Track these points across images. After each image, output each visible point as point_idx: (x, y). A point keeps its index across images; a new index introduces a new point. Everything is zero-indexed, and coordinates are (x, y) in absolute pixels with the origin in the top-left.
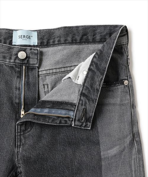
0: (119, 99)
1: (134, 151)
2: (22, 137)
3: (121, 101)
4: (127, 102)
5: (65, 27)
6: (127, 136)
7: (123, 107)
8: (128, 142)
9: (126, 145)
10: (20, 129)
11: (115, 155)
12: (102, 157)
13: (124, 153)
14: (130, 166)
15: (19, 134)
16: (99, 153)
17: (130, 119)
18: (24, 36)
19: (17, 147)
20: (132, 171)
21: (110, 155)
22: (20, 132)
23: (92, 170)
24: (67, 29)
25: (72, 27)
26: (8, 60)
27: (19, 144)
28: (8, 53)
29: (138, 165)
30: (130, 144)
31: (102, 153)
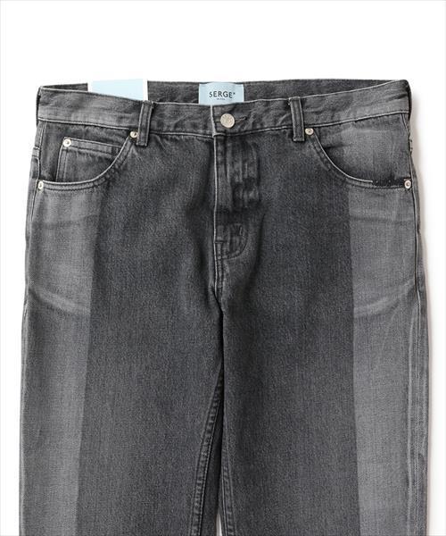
0: (394, 212)
1: (416, 309)
2: (225, 263)
3: (399, 215)
4: (409, 219)
5: (297, 81)
6: (404, 281)
7: (402, 229)
8: (406, 292)
9: (400, 297)
10: (222, 250)
11: (379, 315)
12: (355, 316)
13: (395, 311)
14: (406, 336)
15: (219, 258)
16: (350, 309)
17: (412, 249)
18: (220, 93)
19: (218, 280)
20: (408, 345)
21: (369, 313)
22: (222, 255)
23: (336, 338)
24: (299, 85)
25: (310, 81)
26: (201, 131)
27: (220, 275)
28: (200, 118)
29: (420, 335)
30: (409, 296)
31: (355, 309)
